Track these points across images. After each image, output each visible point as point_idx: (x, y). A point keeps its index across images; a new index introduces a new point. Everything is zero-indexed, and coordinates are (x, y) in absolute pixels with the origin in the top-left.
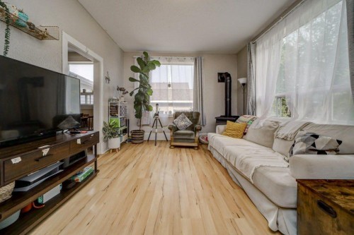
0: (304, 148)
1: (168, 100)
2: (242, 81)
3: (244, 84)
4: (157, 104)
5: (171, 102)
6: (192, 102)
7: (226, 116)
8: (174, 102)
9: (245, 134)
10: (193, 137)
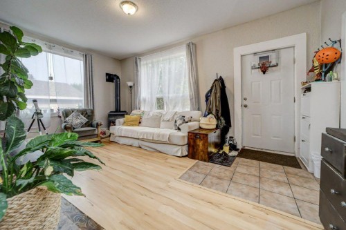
0: (181, 122)
1: (49, 95)
2: (130, 84)
3: (131, 87)
4: (35, 101)
5: (55, 98)
6: (83, 99)
7: (116, 111)
8: (59, 98)
9: (140, 123)
10: (96, 132)
